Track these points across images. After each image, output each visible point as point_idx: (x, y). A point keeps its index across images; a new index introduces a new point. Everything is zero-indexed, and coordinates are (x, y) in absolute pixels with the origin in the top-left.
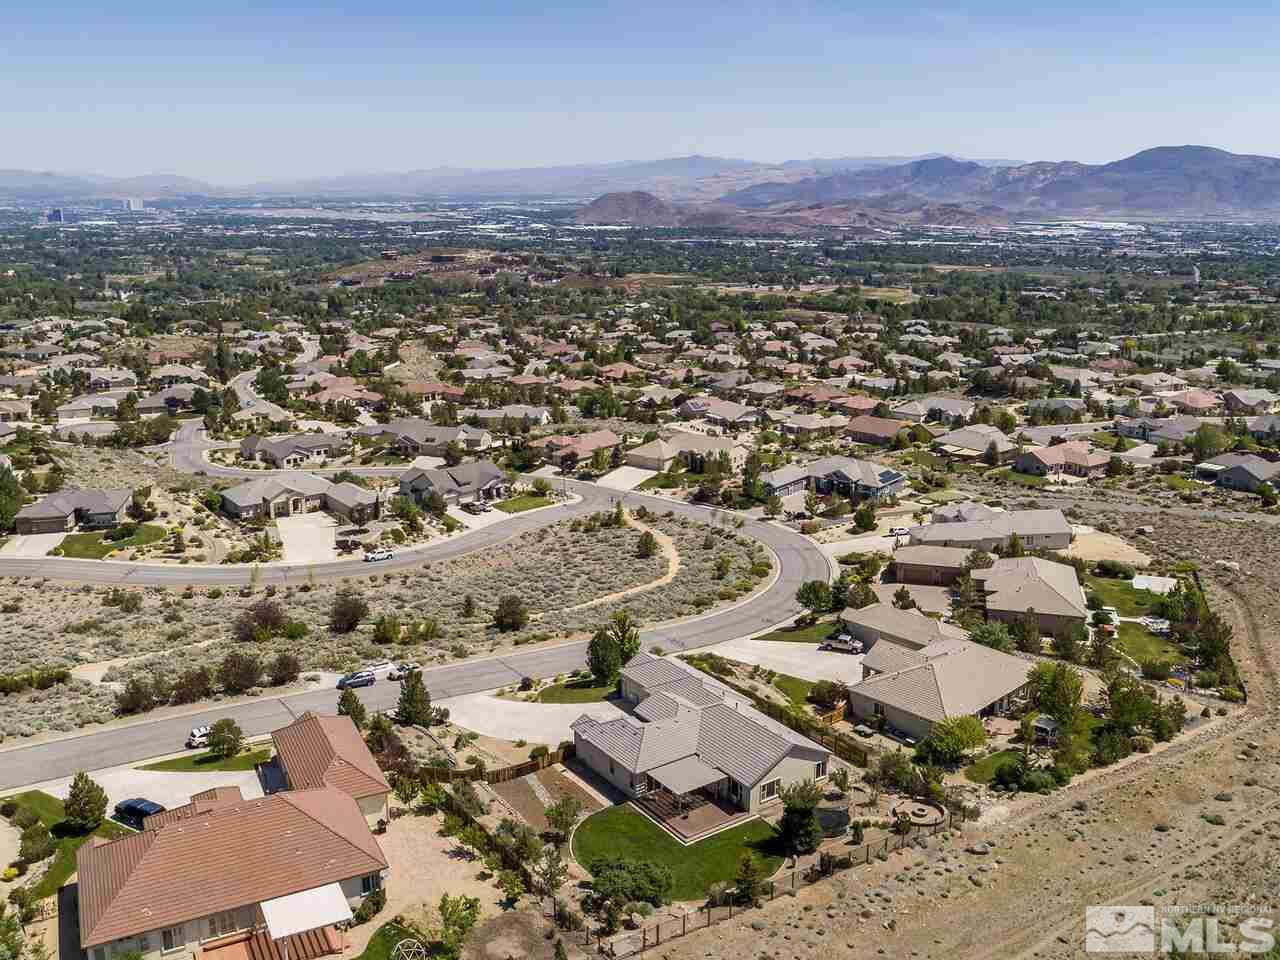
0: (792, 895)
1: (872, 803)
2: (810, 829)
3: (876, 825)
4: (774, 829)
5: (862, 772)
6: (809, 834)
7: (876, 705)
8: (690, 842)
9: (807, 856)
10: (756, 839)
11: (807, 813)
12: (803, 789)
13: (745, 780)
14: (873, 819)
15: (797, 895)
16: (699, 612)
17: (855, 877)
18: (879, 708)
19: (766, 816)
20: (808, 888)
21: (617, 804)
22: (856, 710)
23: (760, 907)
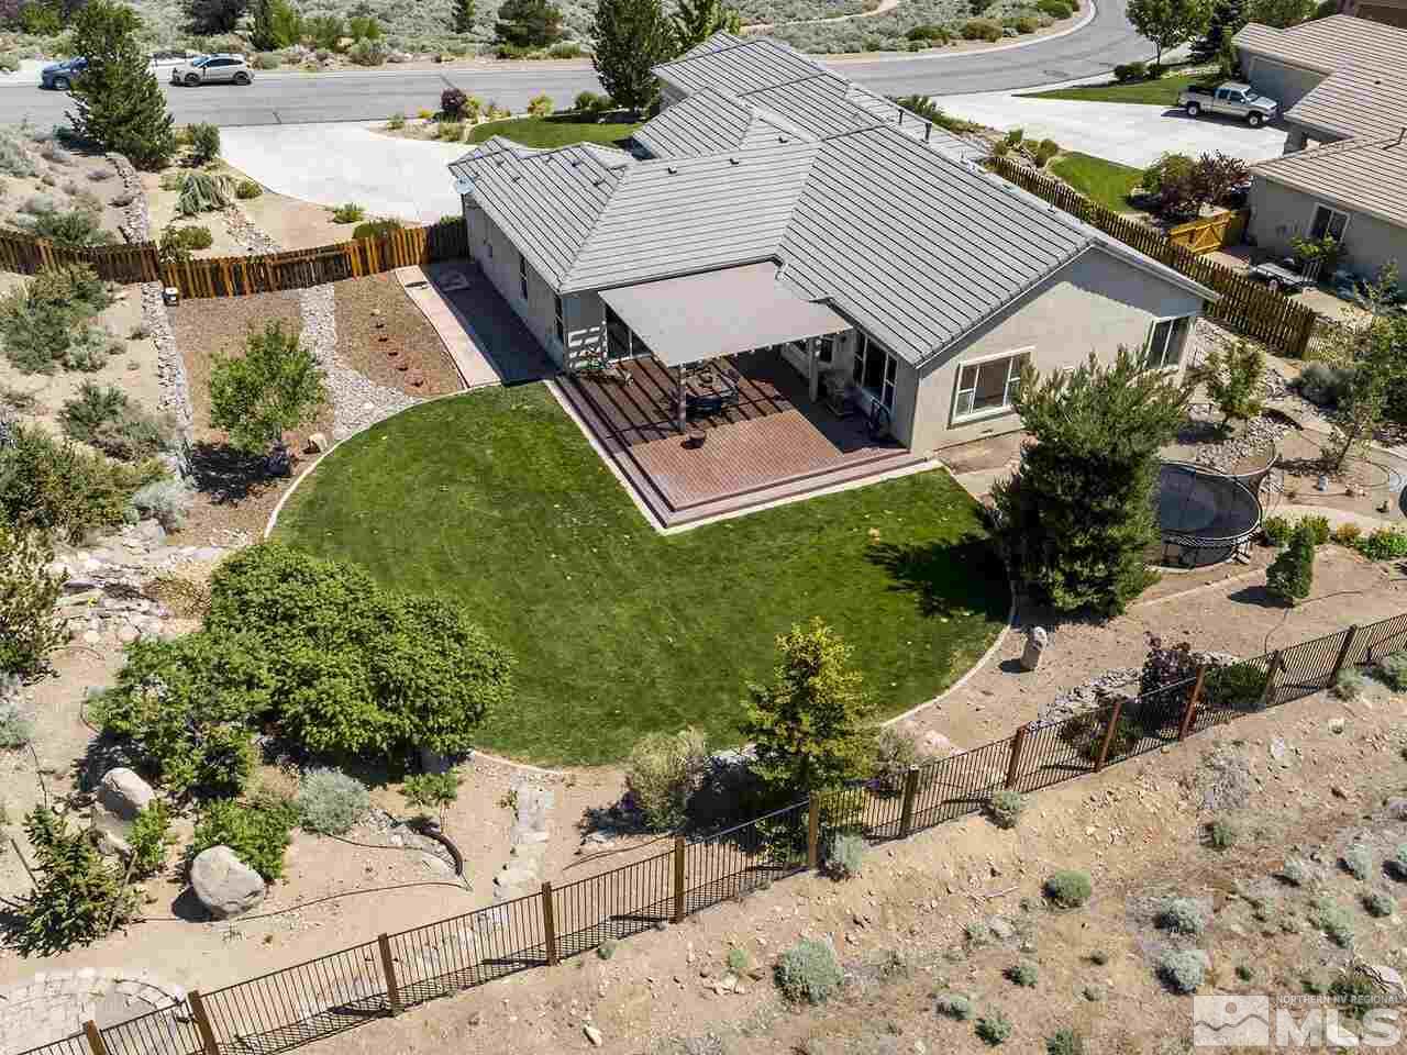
0: (999, 818)
1: (1328, 465)
2: (1114, 532)
3: (1347, 538)
4: (980, 513)
5: (1289, 371)
6: (1108, 552)
7: (1323, 214)
8: (678, 527)
9: (1085, 629)
10: (917, 537)
11: (1114, 474)
12: (1110, 385)
13: (907, 347)
14: (1337, 519)
15: (1026, 821)
16: (913, 49)
17: (1279, 750)
18: (1327, 219)
19: (957, 468)
20: (1075, 791)
21: (508, 382)
22: (1255, 230)
23: (837, 874)
